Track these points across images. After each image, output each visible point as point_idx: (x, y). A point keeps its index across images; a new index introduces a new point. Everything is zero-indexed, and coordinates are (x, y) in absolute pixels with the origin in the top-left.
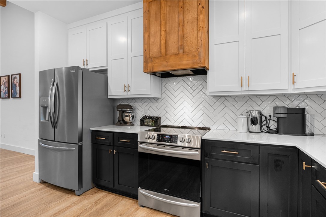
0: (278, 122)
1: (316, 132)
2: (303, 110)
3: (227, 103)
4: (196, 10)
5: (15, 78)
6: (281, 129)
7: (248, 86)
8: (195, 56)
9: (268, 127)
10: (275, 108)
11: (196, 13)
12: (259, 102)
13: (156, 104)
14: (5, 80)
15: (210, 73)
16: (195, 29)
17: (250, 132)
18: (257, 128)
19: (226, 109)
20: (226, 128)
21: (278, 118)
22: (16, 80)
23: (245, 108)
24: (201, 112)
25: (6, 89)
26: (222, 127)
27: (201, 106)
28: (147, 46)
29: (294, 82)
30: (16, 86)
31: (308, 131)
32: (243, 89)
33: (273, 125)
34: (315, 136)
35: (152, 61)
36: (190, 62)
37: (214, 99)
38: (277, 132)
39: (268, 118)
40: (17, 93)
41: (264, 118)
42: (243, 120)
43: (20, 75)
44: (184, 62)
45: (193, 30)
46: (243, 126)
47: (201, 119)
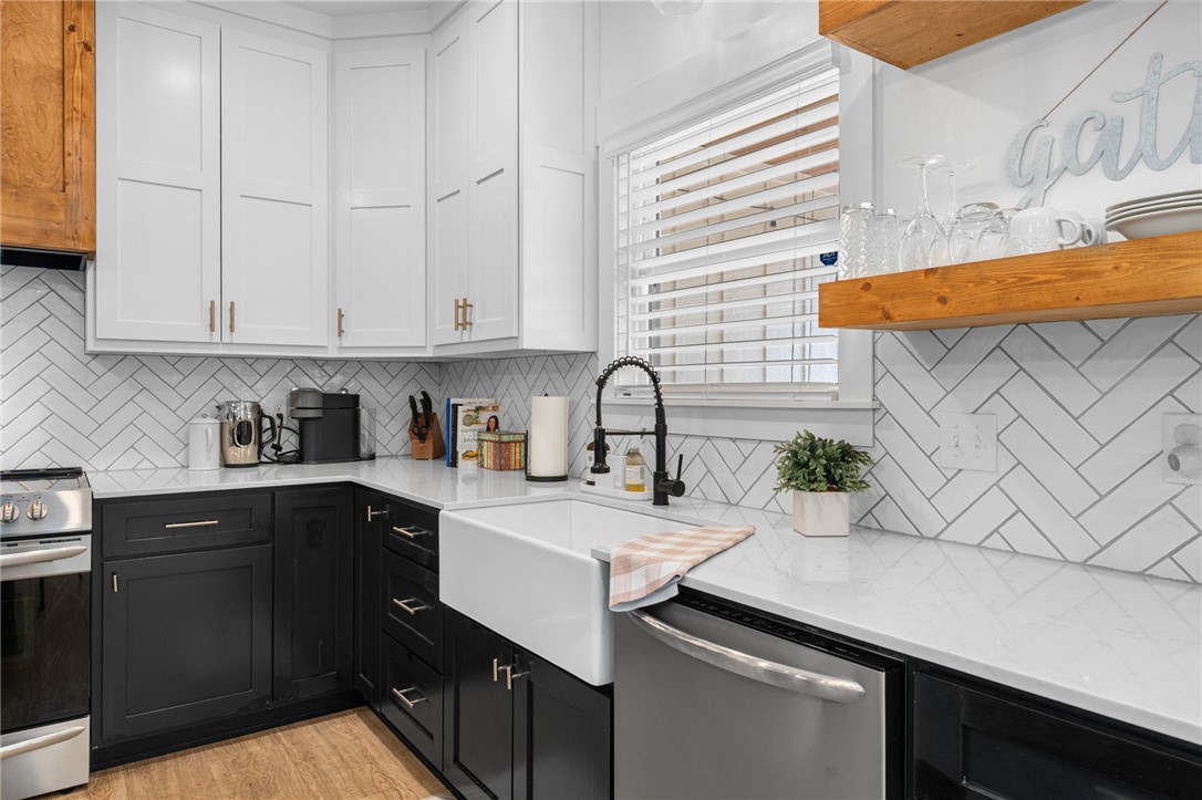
0: (301, 434)
1: (379, 451)
2: (356, 398)
3: (146, 378)
4: (56, 41)
6: (311, 449)
7: (232, 330)
8: (52, 208)
9: (277, 447)
10: (294, 396)
11: (57, 53)
15: (103, 276)
16: (53, 108)
17: (227, 466)
18: (245, 453)
19: (143, 399)
20: (146, 464)
21: (302, 421)
23: (208, 394)
24: (38, 413)
26: (130, 460)
27: (38, 389)
29: (341, 332)
31: (364, 450)
32: (216, 339)
33: (289, 442)
34: (377, 460)
36: (30, 224)
37: (95, 365)
38: (300, 458)
39: (278, 422)
41: (266, 423)
42: (208, 430)
45: (41, 108)
46: (209, 451)
47: (39, 436)
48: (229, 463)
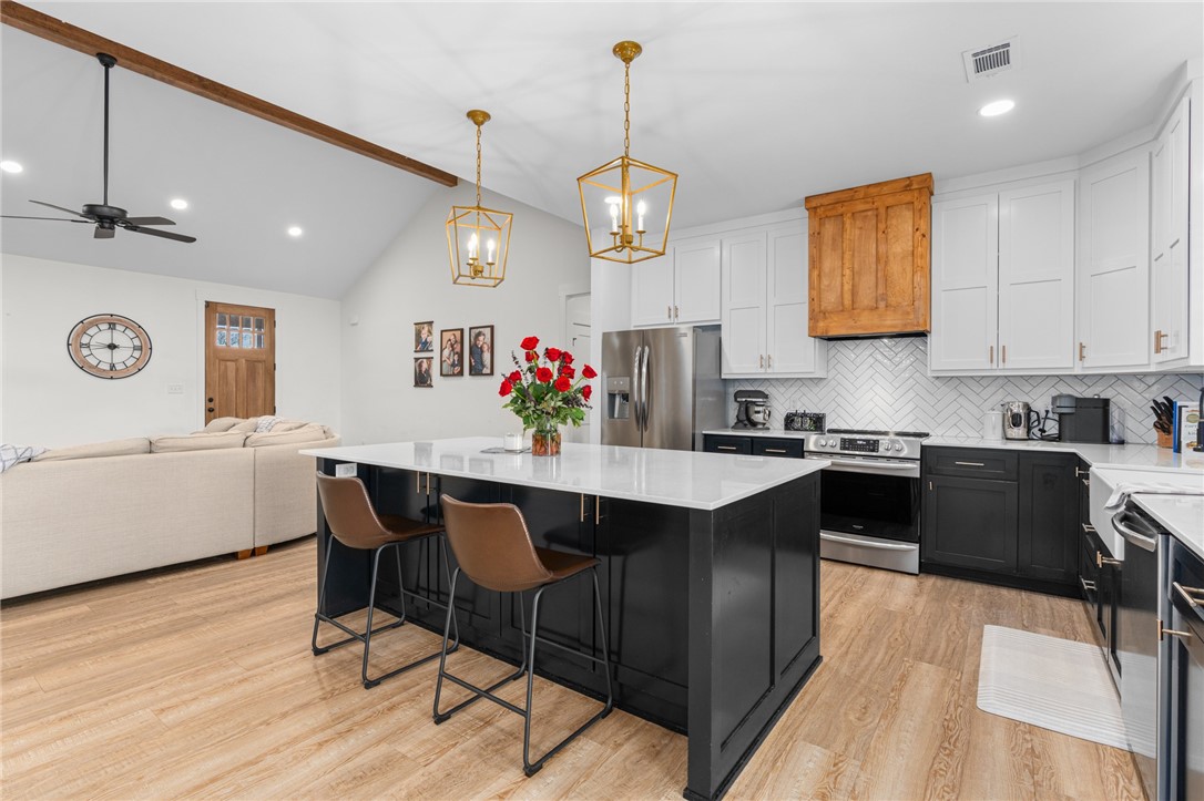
0: (1060, 422)
1: (1129, 437)
2: (1106, 402)
3: (963, 389)
4: (910, 238)
5: (479, 334)
6: (1067, 433)
7: (1004, 361)
8: (908, 313)
9: (1042, 431)
10: (1054, 399)
11: (911, 243)
12: (1027, 388)
13: (816, 390)
14: (452, 337)
15: (932, 339)
16: (909, 269)
17: (1007, 439)
18: (1020, 432)
19: (961, 400)
20: (962, 434)
21: (1061, 415)
22: (481, 338)
23: (999, 397)
24: (911, 406)
25: (456, 357)
26: (954, 431)
27: (911, 394)
28: (815, 293)
29: (1082, 358)
30: (482, 352)
31: (1113, 437)
32: (995, 366)
33: (1052, 428)
34: (1127, 447)
35: (825, 318)
37: (936, 382)
38: (1059, 438)
39: (1043, 414)
40: (483, 366)
41: (1034, 417)
42: (995, 418)
43: (492, 327)
44: (888, 323)
45: (904, 269)
46: (994, 428)
47: (911, 417)
48: (1009, 436)
